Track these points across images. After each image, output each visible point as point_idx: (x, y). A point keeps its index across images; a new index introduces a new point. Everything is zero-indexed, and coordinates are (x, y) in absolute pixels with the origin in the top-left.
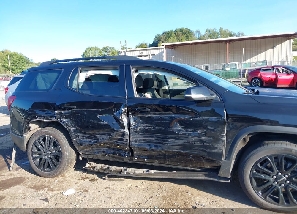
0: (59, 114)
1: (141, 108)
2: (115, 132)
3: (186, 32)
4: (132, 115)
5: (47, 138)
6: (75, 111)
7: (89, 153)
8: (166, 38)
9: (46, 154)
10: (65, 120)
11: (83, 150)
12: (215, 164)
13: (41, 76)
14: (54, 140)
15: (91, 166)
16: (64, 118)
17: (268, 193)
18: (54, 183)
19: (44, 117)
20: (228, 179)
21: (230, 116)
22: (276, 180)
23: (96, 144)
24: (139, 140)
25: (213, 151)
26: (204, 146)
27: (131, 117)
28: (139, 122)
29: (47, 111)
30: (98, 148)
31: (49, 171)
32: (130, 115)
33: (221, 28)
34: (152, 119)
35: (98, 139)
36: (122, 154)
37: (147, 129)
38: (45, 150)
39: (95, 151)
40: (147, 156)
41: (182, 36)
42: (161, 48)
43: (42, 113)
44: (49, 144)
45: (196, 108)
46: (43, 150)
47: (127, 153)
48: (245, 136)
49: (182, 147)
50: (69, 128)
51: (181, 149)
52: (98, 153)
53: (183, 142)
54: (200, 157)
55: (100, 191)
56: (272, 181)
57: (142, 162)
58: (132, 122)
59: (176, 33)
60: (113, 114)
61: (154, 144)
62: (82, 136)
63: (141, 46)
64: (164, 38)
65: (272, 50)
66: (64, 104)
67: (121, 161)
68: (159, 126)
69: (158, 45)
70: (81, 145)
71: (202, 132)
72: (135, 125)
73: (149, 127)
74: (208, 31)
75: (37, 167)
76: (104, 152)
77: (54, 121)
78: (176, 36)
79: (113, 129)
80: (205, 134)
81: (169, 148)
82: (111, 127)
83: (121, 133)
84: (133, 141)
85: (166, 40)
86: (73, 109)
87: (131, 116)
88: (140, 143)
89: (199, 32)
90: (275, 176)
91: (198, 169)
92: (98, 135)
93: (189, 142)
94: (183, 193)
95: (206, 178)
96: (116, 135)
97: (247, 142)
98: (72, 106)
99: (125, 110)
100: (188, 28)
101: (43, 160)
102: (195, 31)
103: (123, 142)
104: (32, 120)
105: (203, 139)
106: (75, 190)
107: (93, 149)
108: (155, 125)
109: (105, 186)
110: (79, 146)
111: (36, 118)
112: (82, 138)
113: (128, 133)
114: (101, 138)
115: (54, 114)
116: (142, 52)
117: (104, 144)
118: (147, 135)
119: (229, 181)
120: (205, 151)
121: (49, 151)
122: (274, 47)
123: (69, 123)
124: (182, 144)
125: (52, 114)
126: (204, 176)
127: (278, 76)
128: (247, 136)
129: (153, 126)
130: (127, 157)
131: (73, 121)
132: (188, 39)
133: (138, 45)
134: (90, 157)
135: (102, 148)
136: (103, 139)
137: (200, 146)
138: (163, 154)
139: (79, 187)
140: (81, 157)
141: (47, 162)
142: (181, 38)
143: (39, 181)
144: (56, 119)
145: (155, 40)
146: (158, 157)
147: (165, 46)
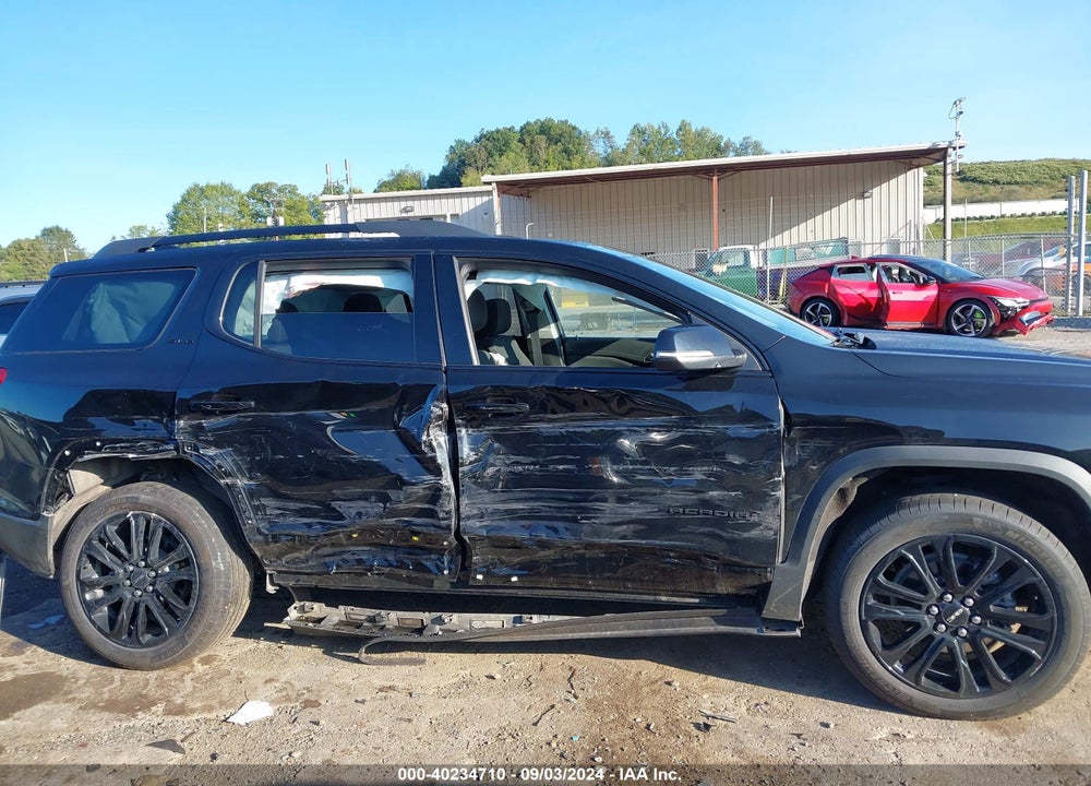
0: (190, 430)
1: (497, 401)
2: (404, 488)
3: (561, 135)
4: (466, 427)
5: (136, 522)
6: (250, 417)
7: (302, 568)
8: (490, 155)
9: (137, 581)
10: (212, 452)
11: (279, 557)
12: (751, 581)
13: (106, 295)
14: (162, 524)
15: (306, 615)
16: (209, 444)
17: (923, 666)
18: (181, 685)
19: (128, 445)
20: (793, 625)
21: (795, 419)
22: (939, 619)
23: (334, 534)
24: (490, 510)
25: (746, 535)
26: (715, 519)
27: (463, 432)
28: (490, 450)
29: (140, 421)
30: (338, 549)
31: (155, 644)
32: (459, 426)
33: (683, 121)
34: (535, 436)
35: (341, 517)
36: (428, 563)
37: (519, 474)
38: (131, 568)
39: (327, 559)
40: (518, 567)
41: (547, 148)
42: (481, 194)
43: (122, 431)
44: (147, 543)
45: (687, 398)
46: (121, 571)
47: (446, 559)
48: (846, 481)
49: (642, 527)
50: (229, 481)
51: (637, 534)
52: (338, 566)
53: (644, 510)
54: (703, 558)
55: (363, 702)
56: (928, 622)
57: (500, 587)
58: (466, 451)
59: (525, 137)
60: (396, 426)
61: (545, 523)
62: (278, 509)
63: (398, 182)
64: (484, 154)
65: (859, 202)
66: (208, 395)
67: (424, 589)
68: (560, 462)
69: (463, 180)
70: (276, 539)
71: (709, 475)
72: (476, 461)
73: (525, 465)
74: (638, 131)
75: (106, 635)
76: (360, 562)
77: (169, 456)
78: (525, 150)
79: (399, 478)
80: (720, 481)
81: (596, 533)
82: (386, 471)
83: (428, 492)
84: (469, 518)
85: (491, 161)
86: (245, 410)
87: (460, 431)
88: (495, 524)
89: (607, 135)
90: (936, 605)
91: (692, 600)
92: (341, 500)
93: (664, 511)
94: (655, 687)
95: (722, 629)
96: (407, 497)
97: (850, 503)
98: (238, 400)
99: (442, 409)
100: (566, 121)
101: (125, 606)
102: (592, 132)
103: (435, 522)
104: (82, 455)
105: (712, 497)
106: (272, 702)
107: (319, 552)
108: (548, 458)
109: (378, 683)
110: (267, 543)
111: (99, 450)
112: (278, 516)
113: (453, 491)
114: (351, 510)
115: (171, 432)
116: (410, 203)
117: (362, 532)
118: (519, 493)
119: (798, 632)
120: (720, 538)
121: (146, 571)
122: (866, 195)
123: (228, 463)
124: (642, 517)
125: (163, 432)
126: (713, 622)
127: (890, 292)
128: (850, 483)
129: (541, 460)
130: (446, 572)
131: (242, 454)
132: (569, 160)
133: (386, 179)
134: (305, 581)
135: (352, 548)
136: (359, 514)
137: (703, 522)
138: (577, 554)
139: (284, 694)
140: (273, 584)
141: (142, 609)
142: (544, 157)
143: (122, 685)
144: (177, 449)
145: (451, 161)
146: (556, 568)
147: (494, 185)
